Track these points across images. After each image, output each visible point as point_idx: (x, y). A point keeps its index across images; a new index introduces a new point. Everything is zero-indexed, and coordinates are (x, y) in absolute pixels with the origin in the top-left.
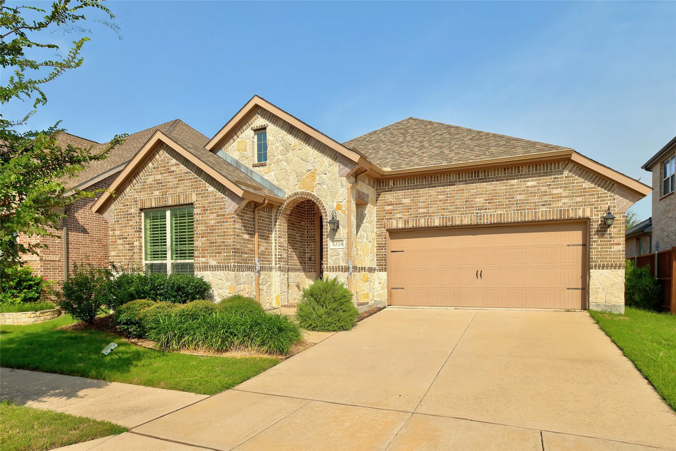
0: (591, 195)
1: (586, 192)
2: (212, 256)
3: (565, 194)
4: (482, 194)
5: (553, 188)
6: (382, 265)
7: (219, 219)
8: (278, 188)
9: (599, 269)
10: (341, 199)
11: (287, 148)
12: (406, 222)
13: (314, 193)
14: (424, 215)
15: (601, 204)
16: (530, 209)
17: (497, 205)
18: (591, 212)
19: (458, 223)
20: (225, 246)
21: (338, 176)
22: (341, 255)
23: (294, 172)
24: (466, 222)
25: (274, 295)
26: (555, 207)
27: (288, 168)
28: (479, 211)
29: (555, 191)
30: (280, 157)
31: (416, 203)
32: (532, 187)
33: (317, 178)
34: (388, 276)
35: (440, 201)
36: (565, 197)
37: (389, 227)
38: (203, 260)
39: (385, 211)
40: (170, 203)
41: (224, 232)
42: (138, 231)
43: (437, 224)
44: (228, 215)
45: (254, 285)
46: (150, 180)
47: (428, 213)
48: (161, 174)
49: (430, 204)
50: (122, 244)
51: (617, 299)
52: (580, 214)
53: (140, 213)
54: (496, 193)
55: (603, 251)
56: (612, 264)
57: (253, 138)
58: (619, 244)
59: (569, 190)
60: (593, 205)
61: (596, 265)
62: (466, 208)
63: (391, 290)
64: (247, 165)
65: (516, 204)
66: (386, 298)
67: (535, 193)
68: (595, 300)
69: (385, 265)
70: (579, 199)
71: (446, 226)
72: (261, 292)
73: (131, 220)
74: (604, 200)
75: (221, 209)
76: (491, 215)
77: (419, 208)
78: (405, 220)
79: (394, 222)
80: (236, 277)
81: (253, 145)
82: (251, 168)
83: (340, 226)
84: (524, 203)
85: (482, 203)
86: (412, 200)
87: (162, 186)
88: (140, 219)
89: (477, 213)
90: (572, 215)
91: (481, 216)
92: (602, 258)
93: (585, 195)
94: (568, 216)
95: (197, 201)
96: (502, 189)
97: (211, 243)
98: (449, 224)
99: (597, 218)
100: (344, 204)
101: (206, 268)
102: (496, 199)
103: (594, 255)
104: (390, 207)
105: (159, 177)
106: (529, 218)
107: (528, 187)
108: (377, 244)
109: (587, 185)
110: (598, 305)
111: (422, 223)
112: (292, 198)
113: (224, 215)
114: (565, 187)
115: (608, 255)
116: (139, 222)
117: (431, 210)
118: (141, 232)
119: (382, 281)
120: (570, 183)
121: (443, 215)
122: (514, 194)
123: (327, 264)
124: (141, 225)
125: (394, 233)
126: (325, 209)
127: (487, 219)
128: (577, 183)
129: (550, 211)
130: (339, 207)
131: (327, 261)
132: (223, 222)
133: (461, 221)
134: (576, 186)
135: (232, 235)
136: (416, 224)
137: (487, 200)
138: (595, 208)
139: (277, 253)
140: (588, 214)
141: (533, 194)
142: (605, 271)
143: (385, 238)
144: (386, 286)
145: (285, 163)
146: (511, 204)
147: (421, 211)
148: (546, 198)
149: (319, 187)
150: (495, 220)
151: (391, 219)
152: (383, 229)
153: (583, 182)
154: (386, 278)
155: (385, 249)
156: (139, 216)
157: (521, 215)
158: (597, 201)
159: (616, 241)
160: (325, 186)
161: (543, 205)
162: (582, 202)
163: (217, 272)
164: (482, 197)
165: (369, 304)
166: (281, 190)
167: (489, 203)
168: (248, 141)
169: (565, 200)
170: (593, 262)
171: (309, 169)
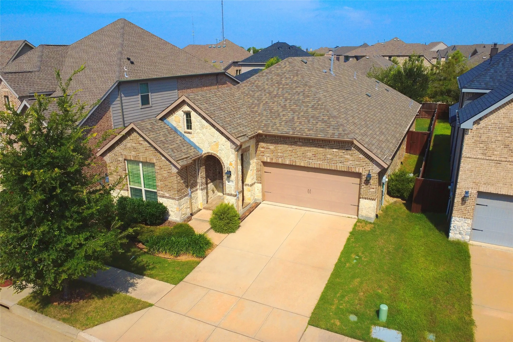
0: (363, 162)
1: (361, 160)
2: (166, 192)
3: (351, 158)
4: (311, 151)
5: (345, 155)
6: (259, 180)
7: (169, 174)
8: (198, 148)
9: (364, 199)
10: (232, 160)
11: (203, 127)
12: (272, 159)
13: (218, 154)
14: (281, 157)
15: (367, 167)
16: (334, 164)
17: (318, 159)
18: (362, 171)
19: (298, 164)
20: (172, 188)
21: (230, 148)
22: (233, 188)
23: (207, 141)
24: (302, 164)
25: (199, 202)
26: (346, 165)
27: (204, 138)
28: (309, 160)
29: (346, 156)
30: (199, 130)
31: (277, 149)
32: (335, 152)
33: (219, 146)
34: (262, 186)
35: (289, 151)
36: (351, 160)
37: (263, 160)
38: (162, 192)
39: (260, 151)
40: (141, 160)
41: (172, 181)
42: (124, 170)
43: (287, 163)
44: (173, 173)
45: (188, 202)
46: (129, 145)
47: (283, 156)
48: (135, 143)
49: (284, 152)
50: (116, 175)
51: (371, 215)
52: (357, 170)
53: (125, 161)
54: (318, 152)
55: (366, 191)
56: (369, 198)
57: (183, 116)
58: (373, 188)
59: (353, 157)
60: (363, 167)
61: (362, 197)
62: (303, 157)
63: (264, 193)
64: (181, 131)
65: (328, 160)
66: (261, 198)
67: (337, 155)
68: (361, 214)
69: (261, 181)
70: (357, 163)
71: (292, 165)
72: (192, 204)
73: (120, 164)
74: (368, 166)
75: (169, 169)
76: (315, 163)
77: (279, 153)
78: (271, 158)
79: (265, 158)
80: (179, 203)
81: (184, 120)
82: (183, 133)
83: (232, 174)
84: (331, 160)
85: (311, 156)
86: (275, 148)
87: (136, 150)
88: (125, 164)
89: (308, 161)
90: (353, 170)
91: (310, 163)
92: (366, 194)
93: (360, 161)
94: (352, 171)
95: (156, 162)
96: (321, 150)
97: (165, 185)
98: (294, 164)
99: (365, 173)
100: (234, 163)
101: (163, 197)
102: (317, 155)
103: (362, 192)
104: (263, 149)
105: (134, 145)
106: (333, 168)
107: (333, 152)
108: (256, 168)
109: (361, 156)
110: (362, 216)
111: (280, 161)
112: (207, 155)
113: (171, 173)
114: (351, 155)
115: (369, 193)
116: (125, 166)
117: (285, 155)
118: (126, 170)
119: (259, 189)
120: (354, 154)
121: (291, 159)
122: (327, 154)
123: (226, 192)
124: (125, 167)
125: (265, 164)
126: (224, 164)
127: (313, 165)
128: (357, 154)
129: (343, 166)
130: (231, 164)
131: (226, 190)
132: (171, 176)
133: (300, 164)
134: (356, 156)
135: (176, 184)
136: (277, 161)
137: (313, 155)
138: (364, 169)
139: (200, 182)
140: (361, 171)
141: (336, 156)
142: (366, 200)
143: (260, 166)
144: (261, 192)
145: (202, 135)
146: (325, 159)
147: (279, 154)
148: (342, 159)
149: (220, 151)
150: (317, 166)
151: (264, 156)
152: (259, 161)
153: (359, 154)
154: (261, 187)
155: (261, 172)
156: (124, 163)
157: (330, 166)
158: (366, 165)
159: (372, 187)
160: (223, 152)
161: (340, 163)
162: (358, 164)
163: (169, 200)
164: (311, 153)
165: (251, 203)
166: (200, 149)
167: (314, 156)
168: (181, 117)
169: (351, 162)
170: (362, 195)
171: (215, 141)
